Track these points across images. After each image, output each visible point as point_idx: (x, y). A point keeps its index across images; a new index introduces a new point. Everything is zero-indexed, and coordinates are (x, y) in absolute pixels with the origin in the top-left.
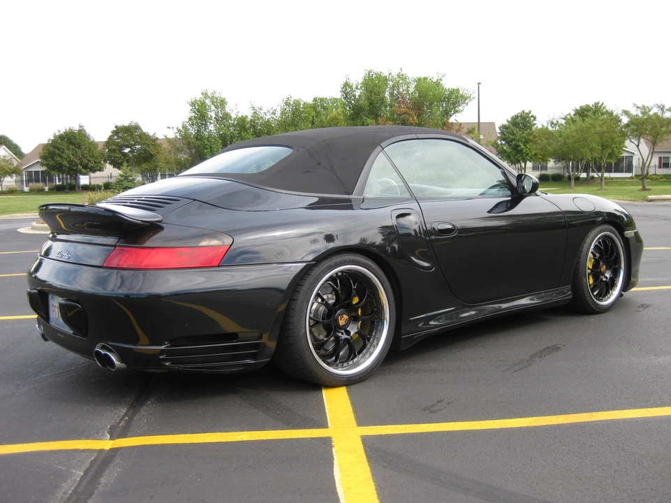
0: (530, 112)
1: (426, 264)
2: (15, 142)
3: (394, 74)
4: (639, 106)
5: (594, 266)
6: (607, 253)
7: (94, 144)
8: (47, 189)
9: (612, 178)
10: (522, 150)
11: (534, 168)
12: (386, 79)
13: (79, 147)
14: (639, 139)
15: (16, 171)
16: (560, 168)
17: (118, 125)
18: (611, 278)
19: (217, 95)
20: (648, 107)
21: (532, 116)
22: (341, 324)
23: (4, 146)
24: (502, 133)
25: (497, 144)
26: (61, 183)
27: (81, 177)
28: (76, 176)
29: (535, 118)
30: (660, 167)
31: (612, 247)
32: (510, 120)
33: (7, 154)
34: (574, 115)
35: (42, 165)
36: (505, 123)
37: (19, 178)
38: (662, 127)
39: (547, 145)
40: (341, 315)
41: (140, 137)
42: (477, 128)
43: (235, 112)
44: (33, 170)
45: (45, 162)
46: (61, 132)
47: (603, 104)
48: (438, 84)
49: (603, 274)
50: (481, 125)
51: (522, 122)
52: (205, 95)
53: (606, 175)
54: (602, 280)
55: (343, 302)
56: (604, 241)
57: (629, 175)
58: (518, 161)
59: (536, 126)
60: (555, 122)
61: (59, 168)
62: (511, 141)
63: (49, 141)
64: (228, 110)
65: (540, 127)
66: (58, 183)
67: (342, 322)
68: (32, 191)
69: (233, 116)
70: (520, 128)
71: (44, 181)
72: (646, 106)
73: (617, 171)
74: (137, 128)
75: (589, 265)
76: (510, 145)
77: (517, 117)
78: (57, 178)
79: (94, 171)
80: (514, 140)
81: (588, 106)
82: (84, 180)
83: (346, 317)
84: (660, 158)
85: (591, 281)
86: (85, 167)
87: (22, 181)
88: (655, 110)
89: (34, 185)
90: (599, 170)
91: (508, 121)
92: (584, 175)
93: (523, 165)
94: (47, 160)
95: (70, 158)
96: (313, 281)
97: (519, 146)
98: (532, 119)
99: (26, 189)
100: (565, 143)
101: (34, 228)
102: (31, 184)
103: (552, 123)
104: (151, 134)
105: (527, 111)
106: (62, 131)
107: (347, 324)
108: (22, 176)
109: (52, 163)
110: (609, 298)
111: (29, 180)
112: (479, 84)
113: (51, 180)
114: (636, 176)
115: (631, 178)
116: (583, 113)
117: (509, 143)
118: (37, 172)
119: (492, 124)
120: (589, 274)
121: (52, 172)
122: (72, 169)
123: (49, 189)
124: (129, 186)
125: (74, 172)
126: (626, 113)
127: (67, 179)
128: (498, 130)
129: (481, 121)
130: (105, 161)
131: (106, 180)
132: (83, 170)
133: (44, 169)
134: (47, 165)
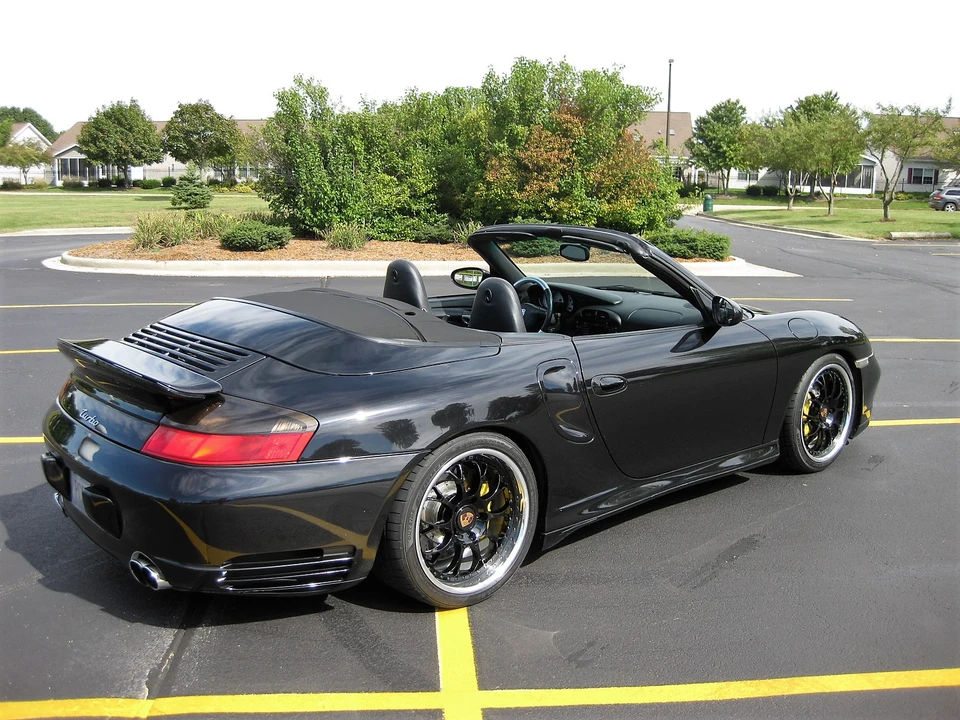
0: (738, 102)
1: (581, 434)
2: (44, 117)
3: (556, 63)
4: (885, 106)
5: (811, 410)
6: (830, 391)
7: (151, 126)
8: (86, 183)
9: (844, 195)
10: (725, 152)
11: (741, 177)
12: (543, 70)
13: (130, 130)
14: (883, 152)
15: (46, 159)
16: (774, 179)
17: (183, 104)
18: (833, 424)
19: (314, 84)
20: (897, 109)
21: (741, 107)
22: (463, 526)
23: (29, 124)
24: (700, 129)
25: (693, 144)
26: (105, 177)
27: (132, 168)
28: (126, 167)
29: (744, 110)
30: (909, 182)
31: (838, 382)
32: (710, 111)
33: (34, 135)
34: (797, 108)
35: (81, 151)
36: (704, 115)
37: (49, 168)
38: (915, 137)
39: (759, 151)
40: (465, 512)
41: (212, 120)
42: (665, 141)
43: (339, 107)
44: (68, 157)
45: (85, 149)
46: (107, 108)
47: (836, 96)
48: (613, 79)
49: (822, 420)
50: (671, 117)
51: (726, 114)
52: (299, 81)
53: (837, 190)
54: (821, 429)
55: (466, 497)
56: (827, 376)
57: (867, 191)
58: (720, 168)
59: (744, 121)
60: (771, 119)
61: (103, 156)
62: (711, 140)
63: (89, 119)
64: (329, 104)
65: (749, 122)
66: (101, 177)
67: (464, 523)
68: (68, 187)
69: (337, 112)
70: (723, 123)
71: (83, 173)
72: (895, 106)
73: (851, 184)
74: (208, 108)
75: (806, 410)
76: (708, 146)
77: (720, 108)
78: (101, 170)
79: (150, 163)
80: (714, 139)
81: (816, 96)
82: (136, 173)
83: (470, 515)
84: (910, 170)
85: (807, 430)
86: (139, 156)
87: (54, 173)
88: (907, 113)
89: (70, 178)
90: (827, 182)
91: (707, 113)
92: (807, 189)
93: (726, 172)
94: (87, 146)
95: (118, 144)
96: (427, 474)
97: (721, 147)
98: (741, 111)
99: (59, 183)
100: (783, 151)
101: (64, 261)
102: (64, 177)
103: (768, 121)
104: (227, 117)
105: (733, 100)
106: (108, 106)
107: (472, 525)
108: (53, 165)
109: (93, 150)
110: (829, 452)
111: (64, 171)
112: (671, 61)
113: (93, 172)
114: (877, 192)
115: (870, 196)
116: (809, 107)
117: (707, 142)
118: (73, 161)
119: (687, 115)
120: (805, 422)
121: (94, 162)
122: (121, 159)
123: (89, 184)
124: (196, 192)
125: (123, 163)
126: (867, 114)
127: (113, 171)
128: (694, 125)
129: (671, 110)
130: (165, 152)
131: (165, 175)
132: (135, 161)
133: (83, 157)
134: (87, 153)
